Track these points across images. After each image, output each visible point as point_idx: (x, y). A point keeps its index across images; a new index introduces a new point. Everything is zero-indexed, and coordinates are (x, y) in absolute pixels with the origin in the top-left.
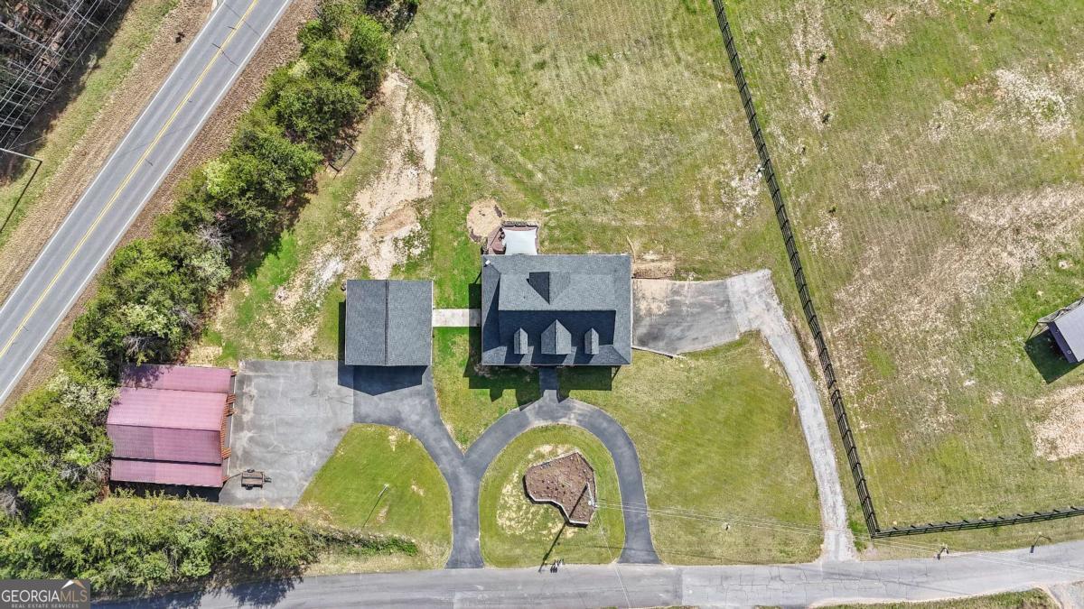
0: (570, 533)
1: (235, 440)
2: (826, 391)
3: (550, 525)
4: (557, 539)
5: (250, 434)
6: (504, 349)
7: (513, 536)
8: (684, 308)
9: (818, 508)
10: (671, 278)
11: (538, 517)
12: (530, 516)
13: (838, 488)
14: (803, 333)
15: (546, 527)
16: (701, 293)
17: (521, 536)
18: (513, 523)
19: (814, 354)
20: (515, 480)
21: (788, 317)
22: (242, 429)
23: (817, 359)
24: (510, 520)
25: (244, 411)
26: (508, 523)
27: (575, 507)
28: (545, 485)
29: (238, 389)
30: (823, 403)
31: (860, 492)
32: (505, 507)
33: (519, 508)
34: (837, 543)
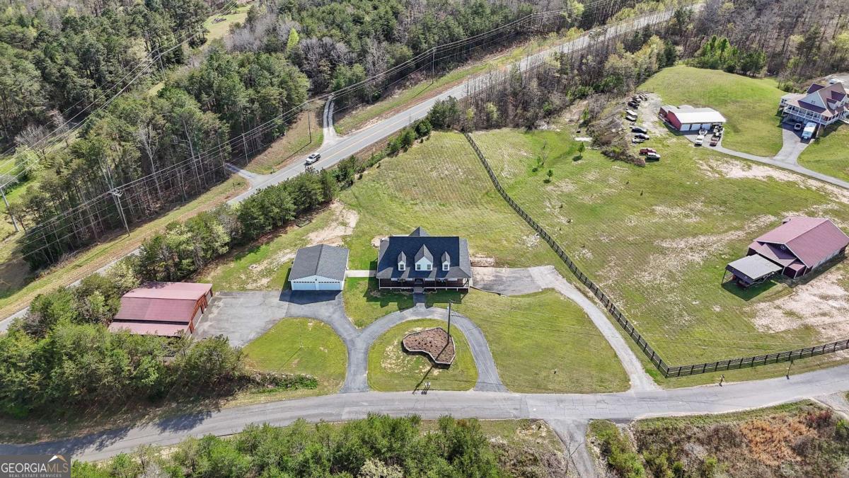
0: (436, 372)
1: (199, 326)
2: (605, 309)
3: (421, 367)
4: (426, 375)
5: (211, 323)
6: (392, 269)
7: (393, 373)
8: (504, 278)
9: (619, 362)
10: (493, 266)
11: (412, 363)
12: (406, 362)
13: (631, 352)
14: (581, 288)
15: (418, 368)
16: (513, 273)
17: (399, 373)
18: (393, 366)
19: (591, 294)
20: (396, 343)
21: (571, 283)
22: (206, 321)
23: (594, 296)
24: (391, 364)
25: (211, 313)
26: (389, 366)
27: (439, 355)
28: (417, 342)
29: (211, 303)
30: (605, 314)
31: (647, 354)
32: (387, 357)
33: (398, 358)
34: (641, 382)
